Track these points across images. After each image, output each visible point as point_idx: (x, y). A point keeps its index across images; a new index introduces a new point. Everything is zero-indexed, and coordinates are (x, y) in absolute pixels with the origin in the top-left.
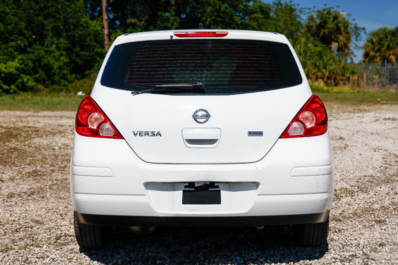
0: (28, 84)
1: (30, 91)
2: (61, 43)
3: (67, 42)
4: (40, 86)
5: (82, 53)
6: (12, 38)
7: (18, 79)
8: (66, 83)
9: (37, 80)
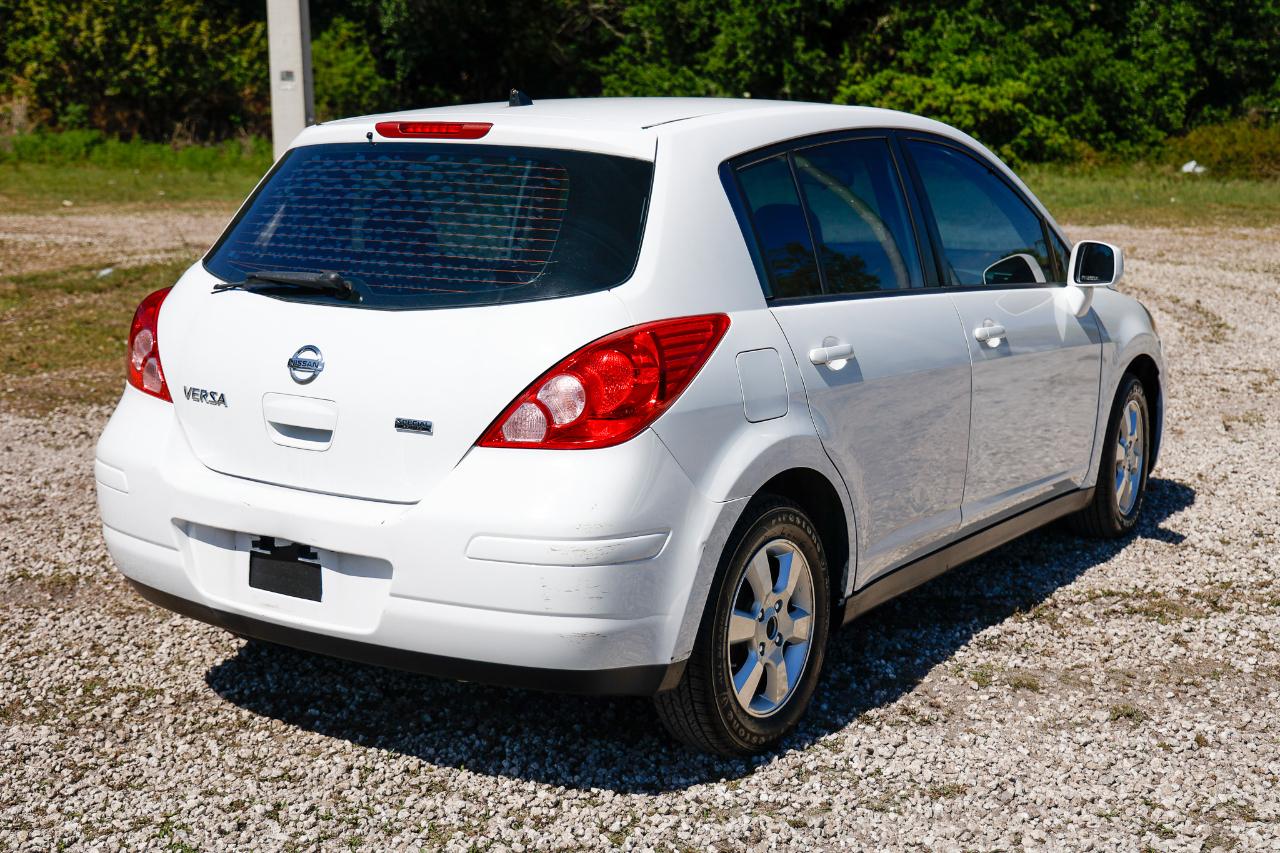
0: (1048, 142)
1: (1049, 160)
2: (1177, 17)
3: (1195, 14)
4: (1082, 147)
5: (1237, 43)
6: (1033, 14)
7: (1021, 128)
8: (1161, 135)
9: (1076, 131)
